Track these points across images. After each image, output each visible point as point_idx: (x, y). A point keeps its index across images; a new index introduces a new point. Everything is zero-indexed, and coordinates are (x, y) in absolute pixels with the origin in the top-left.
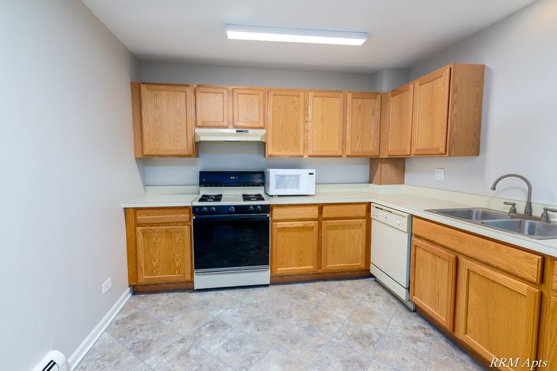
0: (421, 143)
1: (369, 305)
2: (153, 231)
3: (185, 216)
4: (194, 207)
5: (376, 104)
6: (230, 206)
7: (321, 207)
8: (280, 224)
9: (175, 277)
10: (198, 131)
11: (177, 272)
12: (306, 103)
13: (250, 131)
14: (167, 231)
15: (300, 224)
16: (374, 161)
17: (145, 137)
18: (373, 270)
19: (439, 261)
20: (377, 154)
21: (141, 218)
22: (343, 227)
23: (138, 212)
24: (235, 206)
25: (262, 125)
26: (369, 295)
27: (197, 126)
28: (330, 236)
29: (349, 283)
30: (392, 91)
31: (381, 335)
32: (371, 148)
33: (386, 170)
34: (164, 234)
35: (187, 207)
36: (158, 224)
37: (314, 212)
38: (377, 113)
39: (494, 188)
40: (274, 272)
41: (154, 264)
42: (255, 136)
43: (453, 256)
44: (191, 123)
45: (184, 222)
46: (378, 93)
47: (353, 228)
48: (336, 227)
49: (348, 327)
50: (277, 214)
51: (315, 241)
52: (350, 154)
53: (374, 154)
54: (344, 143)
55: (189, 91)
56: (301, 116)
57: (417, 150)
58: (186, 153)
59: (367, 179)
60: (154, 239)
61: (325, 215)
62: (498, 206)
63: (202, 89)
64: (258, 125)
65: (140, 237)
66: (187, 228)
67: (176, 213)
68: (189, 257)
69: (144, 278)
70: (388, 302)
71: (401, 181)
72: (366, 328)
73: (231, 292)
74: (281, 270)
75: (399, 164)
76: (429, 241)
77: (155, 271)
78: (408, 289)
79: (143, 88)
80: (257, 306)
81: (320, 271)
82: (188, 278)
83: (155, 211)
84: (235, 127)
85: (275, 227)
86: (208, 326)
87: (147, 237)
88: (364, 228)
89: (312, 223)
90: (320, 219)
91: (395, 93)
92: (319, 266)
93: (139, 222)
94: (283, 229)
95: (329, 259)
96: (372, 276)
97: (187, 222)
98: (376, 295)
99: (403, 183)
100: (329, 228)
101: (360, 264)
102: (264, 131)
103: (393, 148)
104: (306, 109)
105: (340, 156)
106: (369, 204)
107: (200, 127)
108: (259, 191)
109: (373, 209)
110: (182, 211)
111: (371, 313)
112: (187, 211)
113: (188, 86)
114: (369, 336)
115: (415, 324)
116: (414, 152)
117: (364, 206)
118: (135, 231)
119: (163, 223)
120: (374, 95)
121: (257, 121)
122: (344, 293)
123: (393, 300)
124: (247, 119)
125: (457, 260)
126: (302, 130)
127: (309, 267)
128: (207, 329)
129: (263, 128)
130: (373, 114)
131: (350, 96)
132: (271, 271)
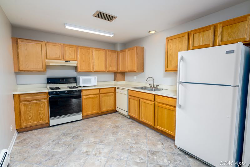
0: (129, 68)
1: (117, 119)
2: (29, 103)
3: (45, 96)
4: (49, 92)
5: (116, 54)
6: (65, 91)
7: (100, 89)
8: (85, 97)
9: (41, 122)
10: (47, 61)
11: (41, 120)
12: (93, 53)
13: (71, 62)
14: (36, 103)
15: (93, 96)
16: (115, 74)
17: (21, 63)
18: (117, 109)
19: (135, 101)
20: (117, 71)
21: (22, 98)
22: (107, 96)
23: (21, 96)
24: (67, 91)
25: (76, 59)
26: (117, 117)
27: (47, 58)
28: (103, 99)
29: (110, 115)
30: (121, 51)
31: (121, 125)
32: (115, 69)
33: (119, 76)
34: (35, 104)
35: (46, 92)
36: (31, 100)
37: (97, 91)
38: (116, 57)
39: (147, 81)
40: (83, 115)
41: (30, 118)
42: (73, 63)
43: (138, 99)
44: (44, 57)
45: (44, 99)
46: (116, 51)
47: (111, 96)
48: (104, 96)
49: (112, 125)
50: (84, 93)
51: (98, 102)
52: (108, 71)
53: (115, 71)
54: (106, 67)
55: (43, 44)
56: (91, 57)
57: (129, 70)
58: (42, 70)
59: (114, 80)
60: (30, 107)
61: (101, 92)
62: (148, 86)
63: (49, 44)
64: (74, 60)
65: (22, 107)
66: (46, 101)
67: (40, 95)
68: (47, 113)
69: (24, 125)
70: (122, 117)
71: (124, 80)
72: (117, 125)
73: (67, 124)
74: (86, 114)
75: (123, 74)
76: (133, 96)
77: (30, 121)
78: (128, 112)
79: (19, 41)
80: (79, 126)
81: (100, 112)
82: (47, 121)
83: (30, 95)
84: (64, 60)
85: (84, 97)
86: (62, 135)
87: (26, 107)
88: (114, 96)
89: (97, 95)
90: (100, 93)
91: (122, 51)
92: (100, 110)
93: (21, 100)
94: (86, 98)
95: (103, 107)
96: (117, 112)
97: (46, 99)
98: (119, 116)
99: (125, 81)
100: (103, 97)
101: (113, 108)
102: (77, 62)
103: (121, 69)
104: (93, 55)
105: (105, 72)
106: (115, 88)
107: (48, 59)
108: (75, 85)
109: (117, 89)
110: (43, 94)
111: (118, 121)
112: (46, 94)
113: (42, 42)
114: (118, 126)
115: (130, 121)
116: (128, 71)
117: (114, 88)
118: (19, 104)
119: (34, 100)
120: (115, 51)
121: (74, 58)
122: (109, 118)
123: (124, 117)
124: (70, 57)
125: (139, 100)
126: (91, 62)
127: (96, 111)
128: (63, 136)
129: (76, 61)
130: (115, 58)
131: (107, 51)
132: (82, 114)
